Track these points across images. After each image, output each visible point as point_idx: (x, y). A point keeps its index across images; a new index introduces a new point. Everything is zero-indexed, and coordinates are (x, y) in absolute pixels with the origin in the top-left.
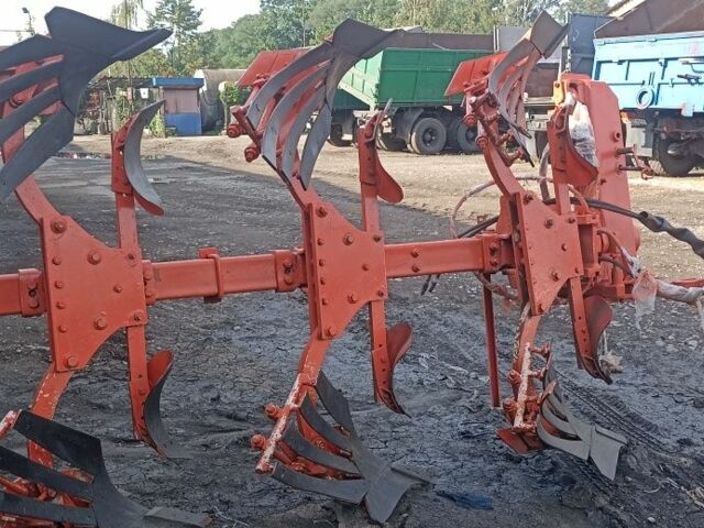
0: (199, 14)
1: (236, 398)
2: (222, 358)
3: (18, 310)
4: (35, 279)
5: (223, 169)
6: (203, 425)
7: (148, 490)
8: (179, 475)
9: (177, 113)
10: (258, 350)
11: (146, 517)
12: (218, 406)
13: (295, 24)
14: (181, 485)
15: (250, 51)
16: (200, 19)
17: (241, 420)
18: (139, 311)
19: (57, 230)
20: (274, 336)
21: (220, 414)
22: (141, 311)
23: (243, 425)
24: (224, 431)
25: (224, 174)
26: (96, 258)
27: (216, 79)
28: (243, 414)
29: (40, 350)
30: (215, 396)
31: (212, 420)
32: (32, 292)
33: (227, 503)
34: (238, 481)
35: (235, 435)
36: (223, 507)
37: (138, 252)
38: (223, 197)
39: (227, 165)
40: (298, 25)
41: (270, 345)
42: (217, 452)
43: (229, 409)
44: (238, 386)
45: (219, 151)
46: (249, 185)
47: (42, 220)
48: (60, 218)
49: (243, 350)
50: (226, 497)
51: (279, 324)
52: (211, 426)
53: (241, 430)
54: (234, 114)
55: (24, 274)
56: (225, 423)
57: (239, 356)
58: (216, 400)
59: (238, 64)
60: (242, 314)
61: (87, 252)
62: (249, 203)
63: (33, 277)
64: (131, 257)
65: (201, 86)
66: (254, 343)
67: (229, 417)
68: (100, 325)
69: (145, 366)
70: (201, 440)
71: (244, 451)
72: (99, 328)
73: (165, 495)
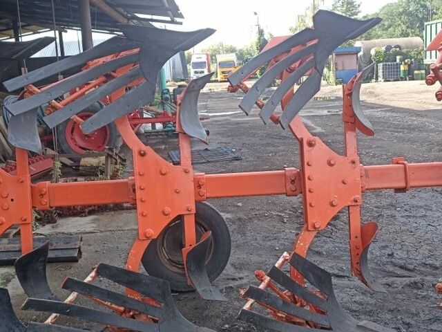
0: (359, 6)
1: (404, 255)
2: (392, 228)
3: (285, 191)
4: (294, 174)
5: (376, 104)
6: (384, 271)
7: (354, 308)
8: (373, 301)
9: (343, 70)
10: (415, 225)
11: (358, 326)
12: (393, 260)
13: (422, 6)
14: (375, 309)
15: (389, 26)
16: (360, 9)
17: (409, 270)
18: (357, 196)
19: (311, 144)
20: (425, 216)
21: (394, 265)
22: (358, 196)
23: (411, 274)
24: (398, 276)
25: (377, 108)
26: (332, 162)
27: (369, 47)
28: (411, 267)
29: (278, 215)
30: (390, 253)
31: (390, 268)
32: (293, 182)
33: (408, 324)
34: (413, 310)
35: (407, 280)
36: (406, 326)
37: (357, 158)
38: (379, 123)
39: (377, 102)
40: (424, 7)
41: (423, 222)
42: (396, 290)
43: (401, 262)
44: (405, 248)
45: (371, 93)
46: (394, 114)
47: (302, 139)
48: (312, 138)
49: (405, 224)
50: (408, 320)
51: (428, 208)
52: (390, 272)
53: (410, 277)
54: (432, 70)
55: (289, 171)
56: (399, 271)
57: (403, 228)
58: (391, 255)
59: (381, 36)
60: (400, 200)
61: (327, 159)
62: (396, 127)
63: (293, 172)
64: (353, 162)
65: (359, 52)
66: (411, 220)
67: (401, 267)
68: (334, 203)
69: (360, 229)
70: (385, 281)
71: (415, 291)
72: (333, 206)
73: (365, 313)
